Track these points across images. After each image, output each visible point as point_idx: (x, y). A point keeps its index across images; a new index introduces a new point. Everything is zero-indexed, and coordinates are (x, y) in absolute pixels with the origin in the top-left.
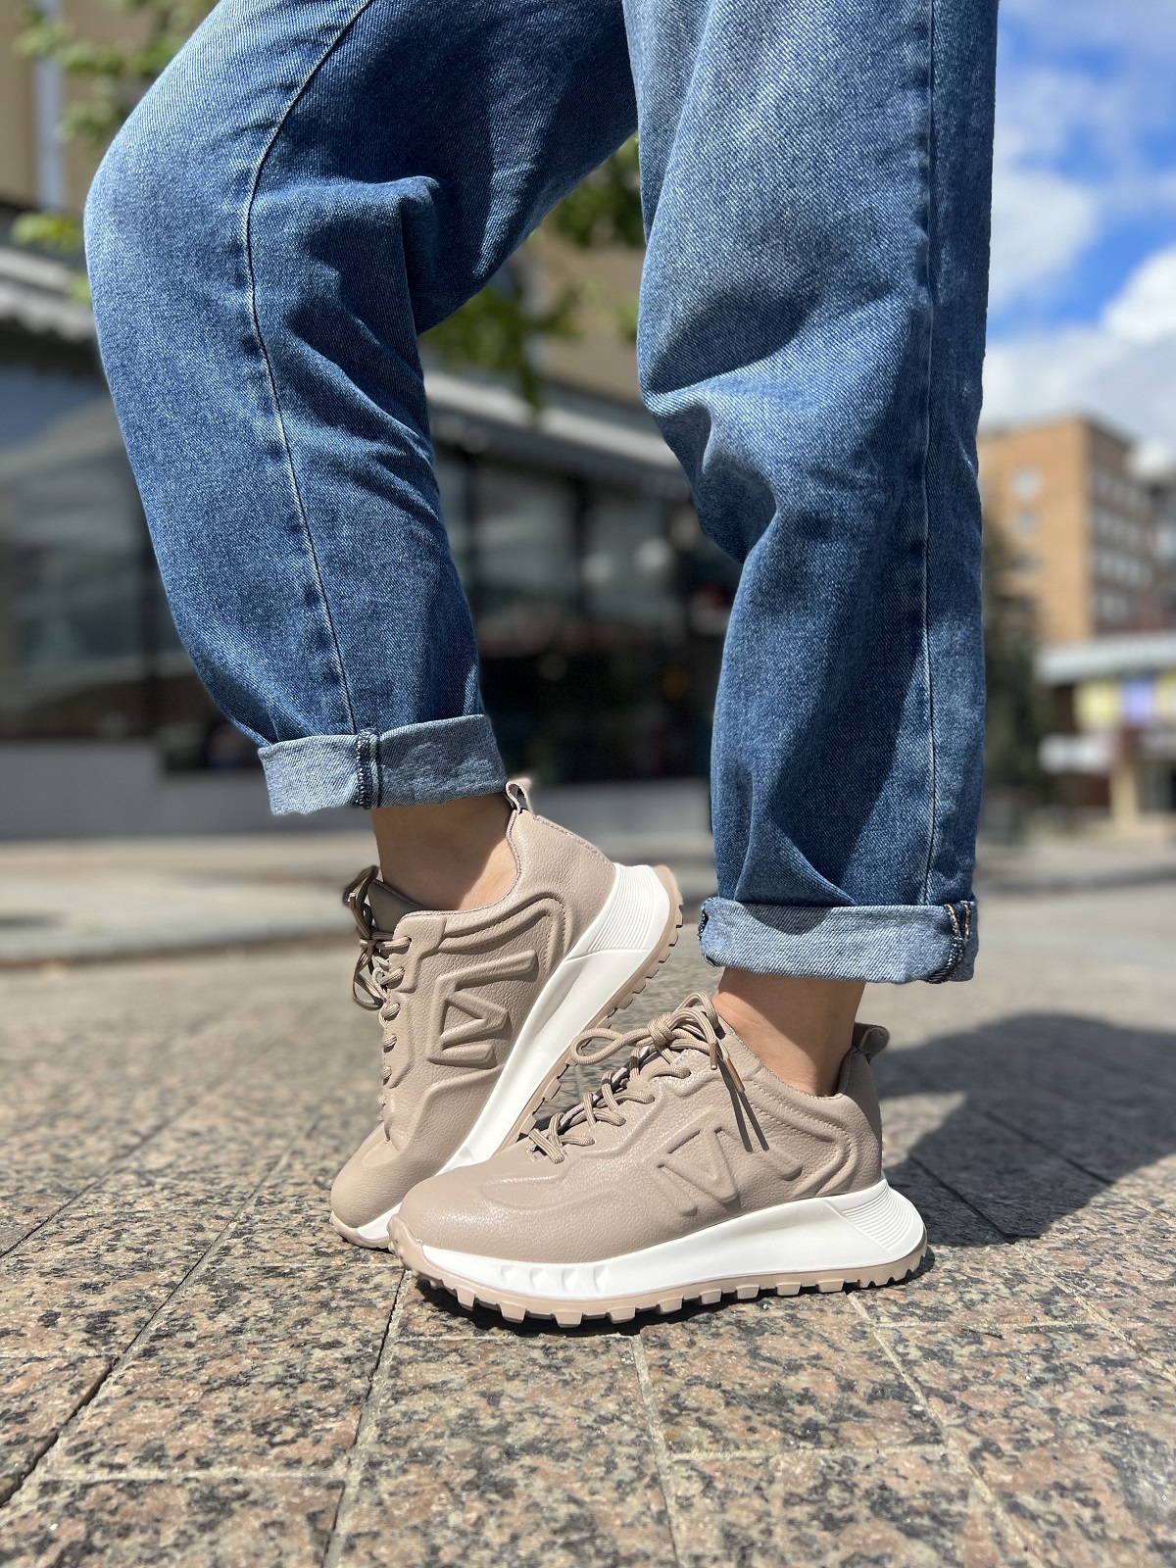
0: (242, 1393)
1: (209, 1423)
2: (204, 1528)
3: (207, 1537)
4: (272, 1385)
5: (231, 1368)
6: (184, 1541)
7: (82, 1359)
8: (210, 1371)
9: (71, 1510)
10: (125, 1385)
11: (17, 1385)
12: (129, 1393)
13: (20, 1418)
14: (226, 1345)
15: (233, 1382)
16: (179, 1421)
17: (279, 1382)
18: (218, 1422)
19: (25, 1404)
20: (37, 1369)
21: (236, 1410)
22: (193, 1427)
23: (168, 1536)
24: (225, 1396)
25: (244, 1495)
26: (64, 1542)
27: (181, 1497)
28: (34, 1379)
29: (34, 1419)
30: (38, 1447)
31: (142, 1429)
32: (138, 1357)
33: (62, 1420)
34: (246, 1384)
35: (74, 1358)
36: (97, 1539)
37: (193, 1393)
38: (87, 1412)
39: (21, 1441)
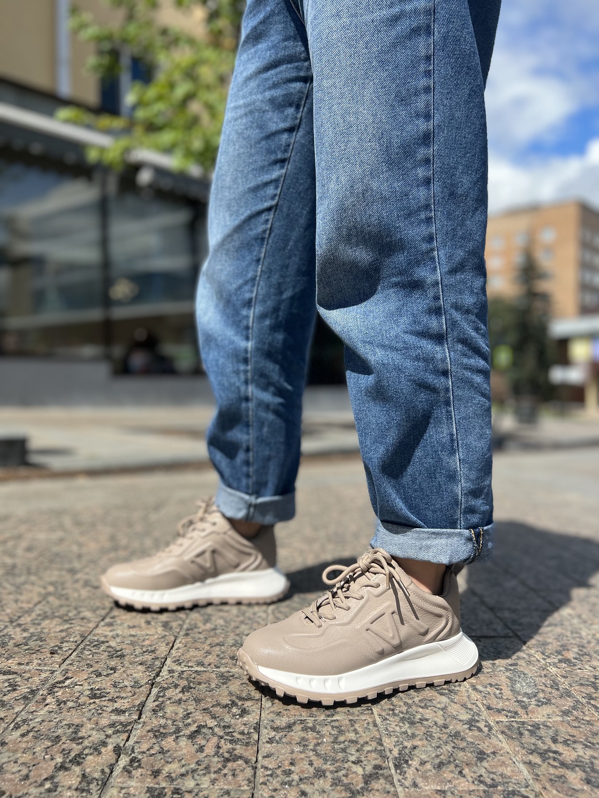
0: (223, 648)
1: (215, 656)
2: (223, 683)
3: (225, 686)
4: (232, 646)
5: (216, 641)
6: (218, 686)
7: (166, 636)
8: (210, 641)
9: (180, 677)
10: (183, 644)
11: (147, 643)
12: (185, 646)
13: (153, 651)
14: (212, 633)
15: (218, 644)
16: (205, 655)
17: (234, 645)
18: (218, 656)
19: (153, 648)
20: (152, 638)
21: (223, 652)
22: (210, 657)
23: (213, 686)
24: (218, 648)
25: (233, 676)
26: (182, 686)
27: (214, 676)
28: (152, 641)
29: (158, 653)
30: (163, 660)
31: (194, 657)
32: (184, 636)
33: (167, 653)
34: (223, 645)
35: (162, 635)
36: (191, 685)
37: (207, 648)
38: (173, 651)
39: (156, 658)
